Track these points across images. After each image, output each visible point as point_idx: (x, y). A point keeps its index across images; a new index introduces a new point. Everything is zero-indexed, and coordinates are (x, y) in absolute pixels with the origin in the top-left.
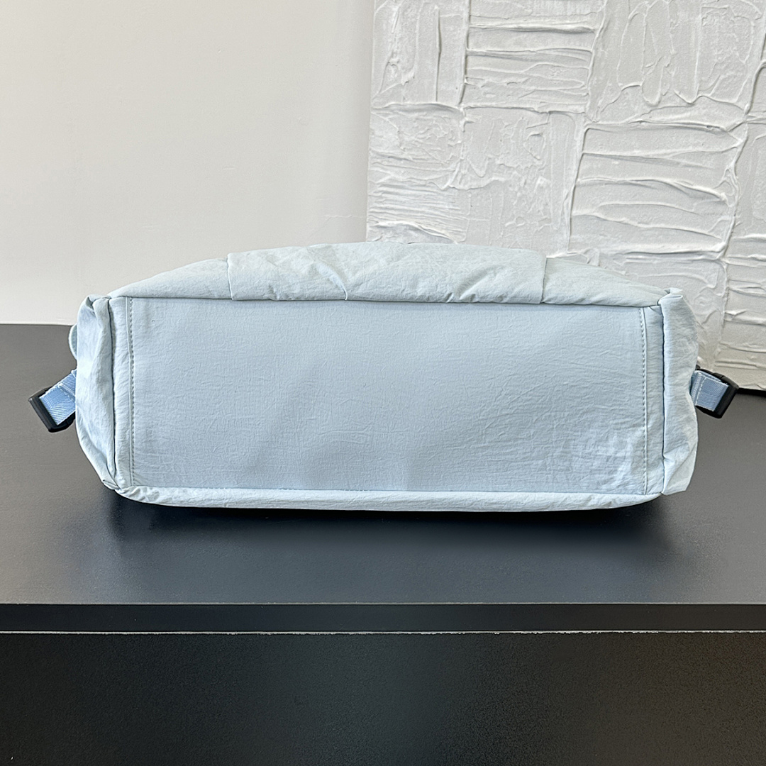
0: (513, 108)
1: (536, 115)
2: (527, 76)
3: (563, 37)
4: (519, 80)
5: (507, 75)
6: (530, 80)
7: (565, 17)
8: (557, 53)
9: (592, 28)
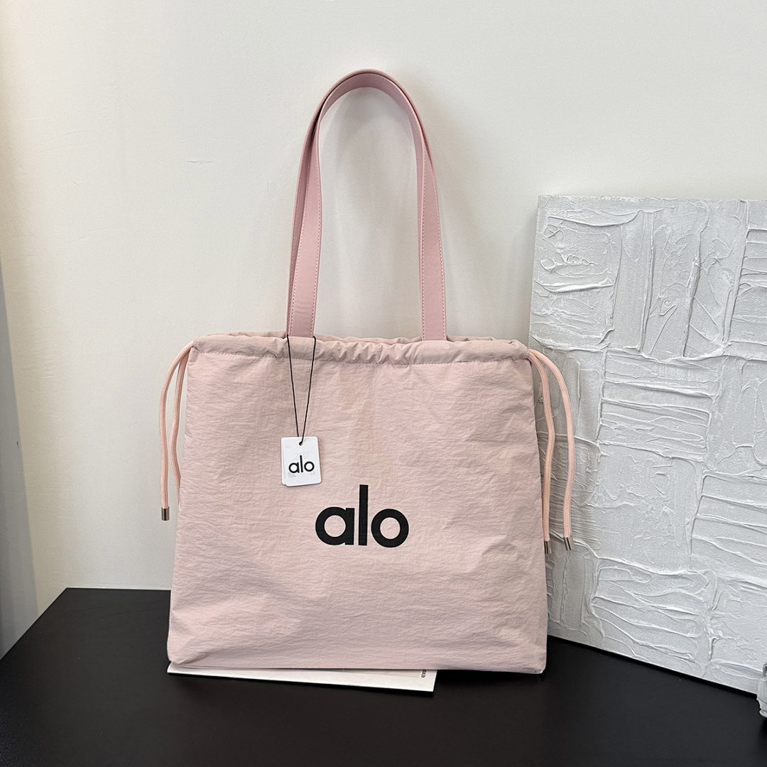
0: (641, 450)
1: (661, 458)
2: (653, 426)
3: (684, 399)
4: (647, 428)
5: (636, 423)
6: (656, 429)
7: (686, 382)
8: (679, 411)
9: (709, 395)
